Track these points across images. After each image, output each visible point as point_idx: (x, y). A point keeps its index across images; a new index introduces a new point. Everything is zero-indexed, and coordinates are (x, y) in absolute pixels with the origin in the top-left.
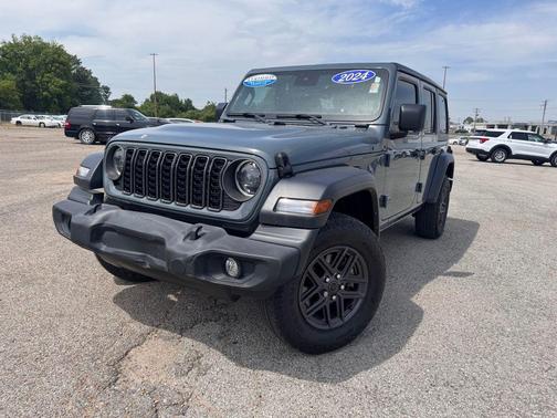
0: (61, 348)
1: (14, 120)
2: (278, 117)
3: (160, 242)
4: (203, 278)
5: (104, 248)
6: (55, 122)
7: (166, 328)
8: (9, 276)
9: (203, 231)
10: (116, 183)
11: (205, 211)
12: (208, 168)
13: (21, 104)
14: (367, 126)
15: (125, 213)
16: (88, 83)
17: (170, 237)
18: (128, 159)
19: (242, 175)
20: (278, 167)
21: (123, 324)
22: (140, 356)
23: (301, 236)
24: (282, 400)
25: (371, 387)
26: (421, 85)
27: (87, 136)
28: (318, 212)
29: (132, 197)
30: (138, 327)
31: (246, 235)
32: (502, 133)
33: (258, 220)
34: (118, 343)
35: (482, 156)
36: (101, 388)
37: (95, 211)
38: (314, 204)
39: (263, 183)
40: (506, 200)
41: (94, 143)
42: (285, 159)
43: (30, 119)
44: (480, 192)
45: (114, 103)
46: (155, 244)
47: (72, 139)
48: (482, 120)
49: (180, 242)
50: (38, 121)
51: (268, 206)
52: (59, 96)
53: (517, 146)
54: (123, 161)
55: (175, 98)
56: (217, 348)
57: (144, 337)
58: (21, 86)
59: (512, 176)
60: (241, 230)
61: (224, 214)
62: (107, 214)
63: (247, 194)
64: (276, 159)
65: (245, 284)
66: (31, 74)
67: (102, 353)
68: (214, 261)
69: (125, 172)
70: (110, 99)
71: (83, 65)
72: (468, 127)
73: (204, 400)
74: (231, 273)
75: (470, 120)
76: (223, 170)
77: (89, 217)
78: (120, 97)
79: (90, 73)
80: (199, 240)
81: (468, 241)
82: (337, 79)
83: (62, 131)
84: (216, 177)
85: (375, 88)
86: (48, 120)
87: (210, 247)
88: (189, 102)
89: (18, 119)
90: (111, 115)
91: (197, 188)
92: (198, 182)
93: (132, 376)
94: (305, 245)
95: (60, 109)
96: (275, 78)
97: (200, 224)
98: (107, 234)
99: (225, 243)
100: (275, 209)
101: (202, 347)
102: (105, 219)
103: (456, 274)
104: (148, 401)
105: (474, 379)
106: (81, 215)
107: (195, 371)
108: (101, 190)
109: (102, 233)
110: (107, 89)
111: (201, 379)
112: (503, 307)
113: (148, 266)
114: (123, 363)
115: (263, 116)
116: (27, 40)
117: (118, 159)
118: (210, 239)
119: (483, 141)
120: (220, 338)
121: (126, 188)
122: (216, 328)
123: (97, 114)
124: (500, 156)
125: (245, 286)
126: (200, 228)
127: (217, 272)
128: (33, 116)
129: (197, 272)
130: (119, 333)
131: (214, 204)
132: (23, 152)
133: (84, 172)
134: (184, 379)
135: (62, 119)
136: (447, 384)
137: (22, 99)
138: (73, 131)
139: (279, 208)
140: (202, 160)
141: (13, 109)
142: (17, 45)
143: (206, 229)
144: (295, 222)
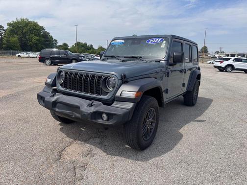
0: (40, 146)
1: (17, 55)
2: (125, 57)
3: (78, 107)
4: (94, 121)
5: (57, 110)
6: (34, 55)
7: (79, 140)
8: (20, 120)
9: (94, 103)
10: (61, 85)
11: (95, 96)
12: (96, 79)
13: (20, 48)
14: (159, 61)
15: (65, 97)
16: (48, 38)
17: (82, 106)
18: (66, 76)
19: (109, 82)
20: (122, 79)
21: (63, 138)
22: (69, 150)
23: (130, 105)
24: (121, 166)
25: (156, 163)
26: (184, 42)
27: (48, 62)
28: (137, 96)
29: (67, 90)
30: (68, 140)
31: (110, 104)
32: (230, 59)
33: (114, 99)
34: (61, 145)
35: (221, 69)
36: (55, 161)
37: (53, 96)
38: (135, 93)
39: (116, 85)
40: (227, 89)
41: (51, 65)
42: (125, 76)
43: (24, 54)
44: (217, 86)
45: (59, 47)
46: (76, 108)
47: (42, 63)
48: (223, 52)
49: (86, 107)
50: (28, 55)
51: (118, 94)
52: (36, 44)
53: (237, 65)
54: (64, 76)
55: (86, 44)
56: (98, 147)
57: (71, 143)
58: (20, 40)
59: (234, 78)
60: (108, 103)
61: (102, 97)
62: (58, 97)
63: (111, 89)
64: (121, 76)
65: (110, 123)
66: (24, 35)
67: (55, 149)
68: (98, 114)
69: (65, 81)
70: (57, 45)
71: (46, 30)
72: (217, 56)
73: (92, 166)
74: (104, 119)
75: (218, 52)
76: (102, 80)
77: (51, 98)
78: (62, 44)
79: (49, 33)
80: (93, 107)
81: (206, 107)
82: (148, 42)
83: (38, 60)
84: (99, 83)
85: (163, 45)
86: (31, 54)
87: (96, 109)
88: (91, 46)
89: (19, 54)
90: (58, 53)
91: (92, 87)
92: (92, 85)
93: (66, 157)
94: (132, 108)
95: (36, 50)
96: (124, 41)
97: (92, 101)
98: (58, 104)
99: (102, 108)
100: (121, 95)
101: (92, 147)
102: (57, 99)
103: (198, 121)
104: (72, 166)
105: (197, 161)
106: (49, 97)
107: (89, 155)
108: (56, 88)
109: (56, 104)
110: (56, 41)
111: (92, 158)
112: (215, 134)
113: (74, 117)
114: (63, 152)
115: (119, 57)
116: (23, 20)
117: (62, 75)
118: (96, 107)
119: (221, 62)
120: (100, 144)
121: (65, 87)
122: (98, 140)
123: (52, 53)
124: (229, 69)
125: (110, 124)
126: (93, 102)
127: (99, 119)
128: (25, 53)
129: (92, 119)
130: (61, 142)
131: (98, 93)
132: (22, 69)
133: (49, 81)
134: (85, 158)
135: (37, 54)
136: (186, 163)
137: (20, 46)
138: (42, 60)
139: (122, 95)
140: (94, 76)
141: (17, 50)
142: (19, 22)
143: (95, 103)
144: (128, 100)
